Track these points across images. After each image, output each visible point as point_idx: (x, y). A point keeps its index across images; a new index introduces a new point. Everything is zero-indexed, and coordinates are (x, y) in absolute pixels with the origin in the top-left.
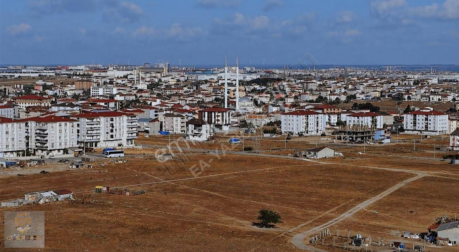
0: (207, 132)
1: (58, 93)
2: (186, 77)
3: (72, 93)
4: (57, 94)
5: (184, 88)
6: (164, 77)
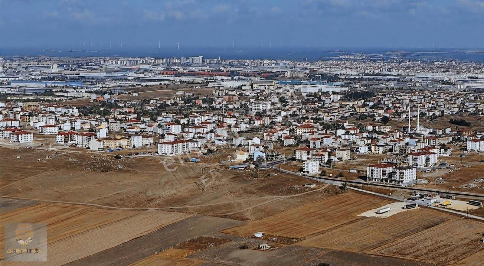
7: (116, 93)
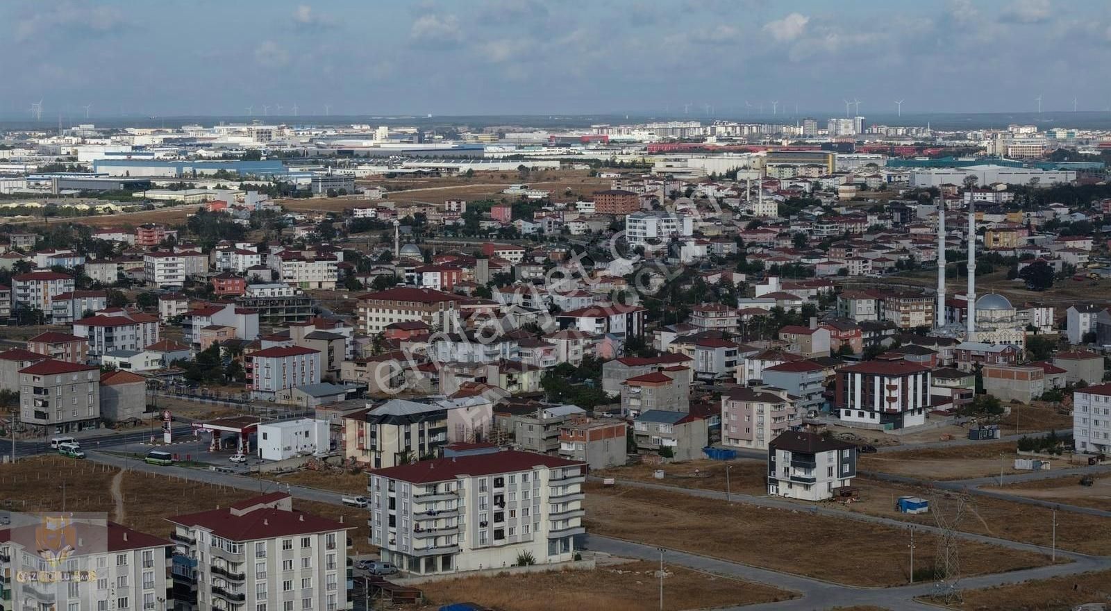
0: (830, 474)
1: (546, 227)
2: (885, 177)
3: (581, 228)
4: (543, 232)
5: (869, 218)
6: (827, 177)
7: (323, 191)
